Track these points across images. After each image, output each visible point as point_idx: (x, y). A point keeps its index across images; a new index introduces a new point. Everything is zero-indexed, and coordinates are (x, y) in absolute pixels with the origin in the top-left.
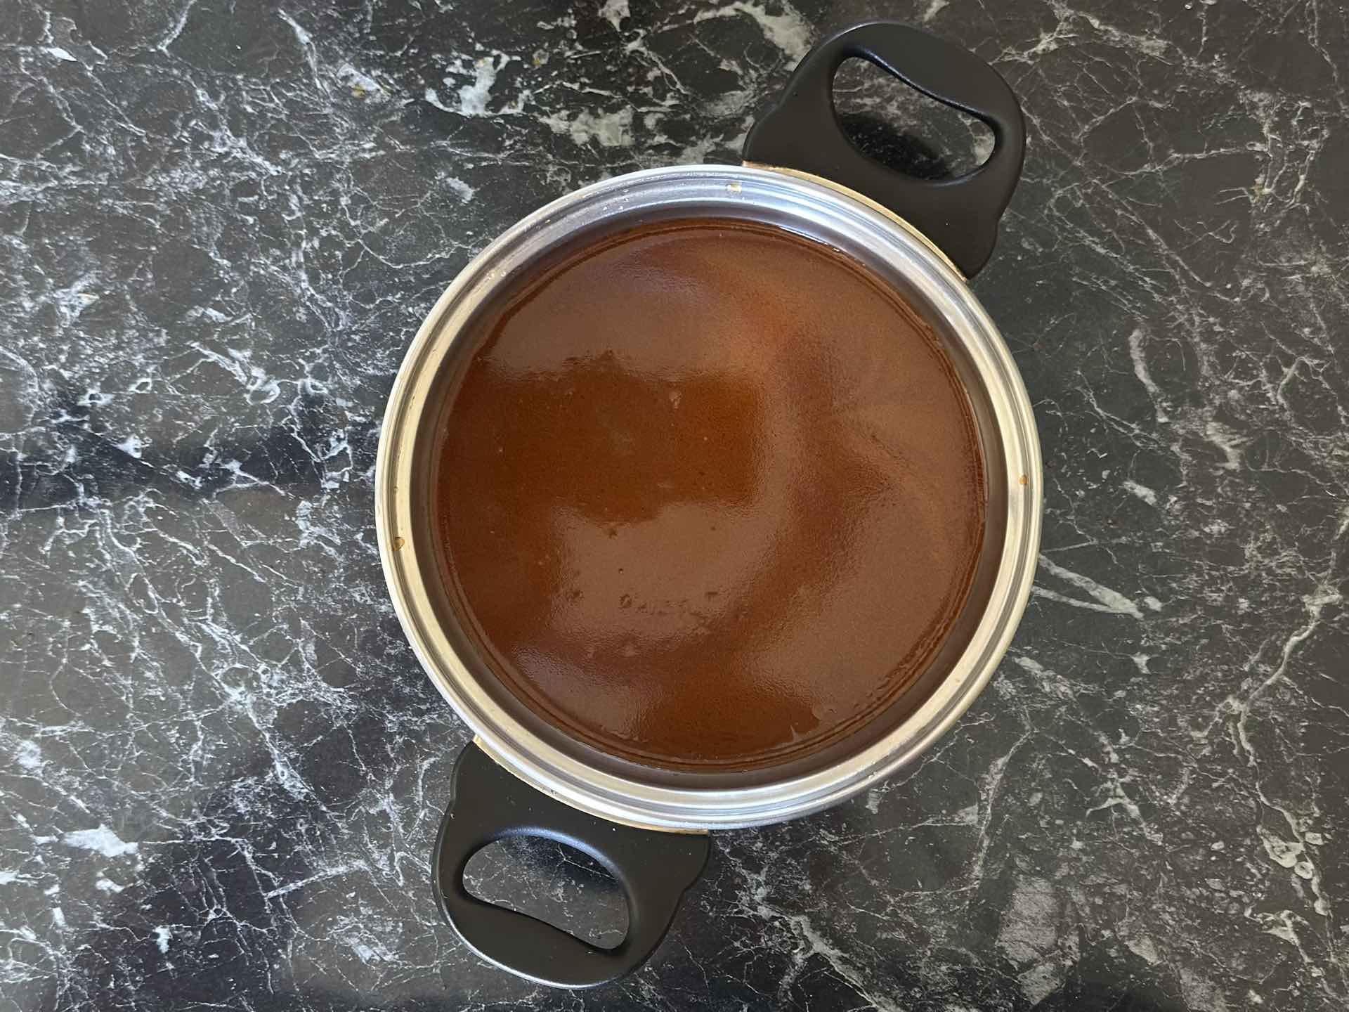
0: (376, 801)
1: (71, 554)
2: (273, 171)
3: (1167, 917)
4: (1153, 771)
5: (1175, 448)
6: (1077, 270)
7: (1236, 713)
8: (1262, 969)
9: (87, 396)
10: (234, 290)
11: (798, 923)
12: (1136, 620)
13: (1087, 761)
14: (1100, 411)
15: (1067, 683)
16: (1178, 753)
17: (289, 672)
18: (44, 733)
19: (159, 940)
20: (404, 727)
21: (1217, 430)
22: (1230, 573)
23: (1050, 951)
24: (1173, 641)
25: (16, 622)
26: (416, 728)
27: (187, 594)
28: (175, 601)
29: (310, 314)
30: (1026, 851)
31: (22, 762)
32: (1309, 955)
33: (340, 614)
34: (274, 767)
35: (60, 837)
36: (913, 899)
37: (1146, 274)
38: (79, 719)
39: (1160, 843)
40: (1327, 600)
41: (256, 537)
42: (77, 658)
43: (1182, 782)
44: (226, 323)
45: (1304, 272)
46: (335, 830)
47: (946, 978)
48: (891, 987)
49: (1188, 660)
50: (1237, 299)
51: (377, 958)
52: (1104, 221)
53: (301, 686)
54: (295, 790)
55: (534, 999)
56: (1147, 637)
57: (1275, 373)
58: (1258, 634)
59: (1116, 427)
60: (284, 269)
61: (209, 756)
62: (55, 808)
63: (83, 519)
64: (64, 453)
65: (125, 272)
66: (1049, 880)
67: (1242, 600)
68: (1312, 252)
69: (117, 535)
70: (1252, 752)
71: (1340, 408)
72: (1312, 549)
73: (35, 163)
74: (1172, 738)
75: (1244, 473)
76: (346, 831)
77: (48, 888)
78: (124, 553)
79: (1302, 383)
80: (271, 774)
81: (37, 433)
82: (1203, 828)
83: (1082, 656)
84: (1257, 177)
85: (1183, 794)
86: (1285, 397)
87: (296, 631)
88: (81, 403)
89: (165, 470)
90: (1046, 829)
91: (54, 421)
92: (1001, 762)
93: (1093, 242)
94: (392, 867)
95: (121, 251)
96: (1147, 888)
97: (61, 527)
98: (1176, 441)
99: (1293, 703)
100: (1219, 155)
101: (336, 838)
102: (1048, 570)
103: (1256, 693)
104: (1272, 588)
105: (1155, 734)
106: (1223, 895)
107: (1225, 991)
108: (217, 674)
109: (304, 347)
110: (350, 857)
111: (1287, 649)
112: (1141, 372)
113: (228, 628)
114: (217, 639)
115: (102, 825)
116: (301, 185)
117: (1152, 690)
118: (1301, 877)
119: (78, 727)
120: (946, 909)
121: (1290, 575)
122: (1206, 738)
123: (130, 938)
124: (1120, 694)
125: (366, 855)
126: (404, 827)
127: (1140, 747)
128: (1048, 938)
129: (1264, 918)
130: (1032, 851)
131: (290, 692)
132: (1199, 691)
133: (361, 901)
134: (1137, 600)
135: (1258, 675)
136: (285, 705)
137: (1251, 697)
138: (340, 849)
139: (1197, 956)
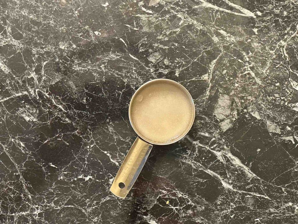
0: (30, 74)
3: (263, 105)
4: (259, 63)
7: (283, 45)
8: (290, 120)
12: (254, 18)
13: (239, 60)
15: (234, 37)
16: (266, 57)
17: (3, 36)
20: (38, 52)
22: (281, 4)
23: (229, 116)
24: (265, 24)
26: (41, 52)
30: (222, 87)
33: (18, 18)
39: (261, 84)
43: (267, 66)
46: (18, 83)
49: (269, 30)
51: (31, 120)
53: (7, 40)
54: (6, 71)
55: (78, 132)
56: (257, 23)
58: (289, 22)
66: (228, 96)
67: (285, 12)
74: (264, 53)
76: (21, 83)
82: (273, 79)
83: (238, 29)
85: (267, 69)
87: (5, 24)
90: (228, 80)
92: (215, 61)
94: (35, 93)
96: (257, 97)
101: (18, 85)
102: (228, 4)
103: (289, 39)
104: (293, 8)
105: (260, 53)
106: (279, 99)
107: (279, 126)
110: (22, 90)
117: (258, 39)
120: (199, 104)
122: (274, 53)
124: (249, 40)
125: (27, 90)
126: (38, 82)
127: (255, 56)
128: (228, 112)
129: (291, 105)
130: (224, 87)
131: (4, 42)
132: (272, 39)
133: (26, 104)
134: (254, 13)
135: (290, 34)
136: (2, 45)
137: (287, 40)
138: (20, 88)
139: (271, 117)
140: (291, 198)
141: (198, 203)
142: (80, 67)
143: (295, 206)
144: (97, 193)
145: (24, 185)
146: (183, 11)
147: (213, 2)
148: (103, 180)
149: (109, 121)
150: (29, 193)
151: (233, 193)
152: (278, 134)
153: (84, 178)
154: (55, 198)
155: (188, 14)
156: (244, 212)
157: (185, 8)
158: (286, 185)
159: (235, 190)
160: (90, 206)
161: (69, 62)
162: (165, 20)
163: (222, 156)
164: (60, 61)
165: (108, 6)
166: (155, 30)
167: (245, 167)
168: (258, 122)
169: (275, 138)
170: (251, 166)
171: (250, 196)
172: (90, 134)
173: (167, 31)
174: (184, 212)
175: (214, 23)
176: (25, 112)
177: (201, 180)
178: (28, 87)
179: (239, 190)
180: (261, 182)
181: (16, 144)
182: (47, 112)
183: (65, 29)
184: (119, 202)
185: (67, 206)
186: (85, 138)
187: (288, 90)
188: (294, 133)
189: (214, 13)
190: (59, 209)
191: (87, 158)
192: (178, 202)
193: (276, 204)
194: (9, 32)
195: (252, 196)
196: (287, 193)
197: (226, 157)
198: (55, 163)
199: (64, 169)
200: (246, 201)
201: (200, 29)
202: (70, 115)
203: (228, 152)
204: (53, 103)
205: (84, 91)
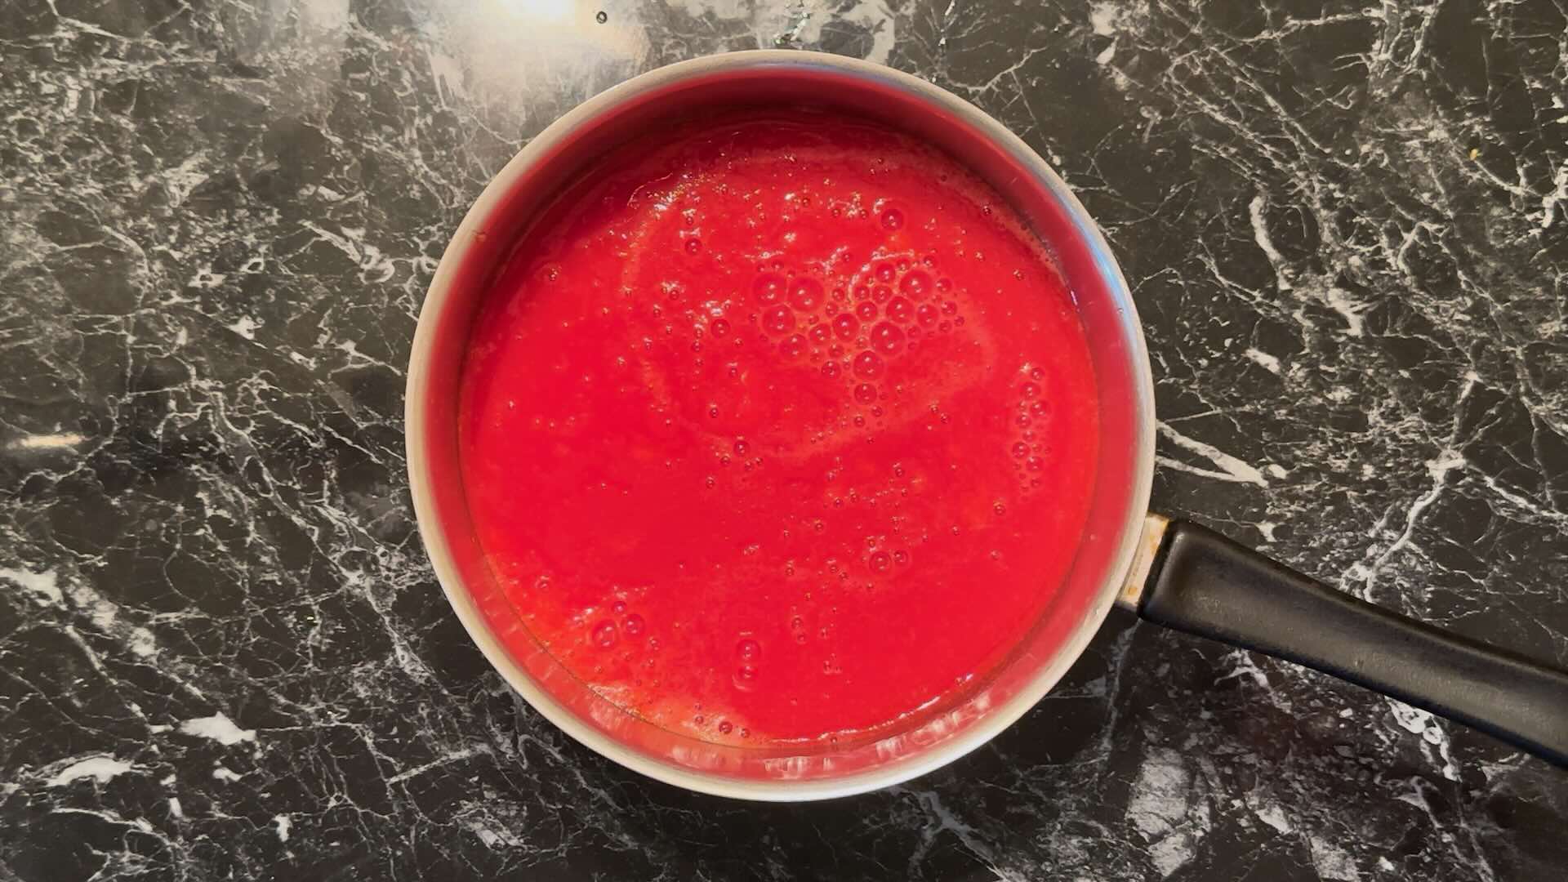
1: (183, 437)
2: (385, 46)
3: (1297, 785)
5: (1298, 315)
6: (1197, 138)
9: (198, 277)
10: (346, 168)
11: (928, 799)
12: (1261, 488)
14: (1221, 279)
17: (408, 554)
18: (157, 620)
19: (279, 829)
21: (1339, 297)
22: (1354, 439)
23: (1180, 822)
25: (128, 507)
27: (303, 477)
28: (290, 484)
29: (424, 191)
30: (1154, 722)
31: (135, 650)
32: (1440, 821)
34: (394, 651)
35: (176, 726)
36: (1043, 773)
37: (1265, 141)
38: (194, 605)
39: (1288, 711)
40: (1451, 464)
41: (372, 419)
42: (193, 543)
44: (339, 201)
45: (1421, 137)
46: (458, 714)
47: (1077, 852)
48: (1021, 862)
49: (1314, 527)
50: (1357, 166)
52: (1222, 89)
53: (420, 568)
54: (416, 674)
56: (1273, 505)
57: (1395, 237)
59: (1237, 295)
60: (397, 146)
61: (328, 641)
62: (170, 697)
63: (195, 401)
64: (174, 335)
65: (234, 151)
66: (1178, 751)
67: (1365, 466)
68: (1430, 117)
69: (231, 419)
71: (1460, 273)
72: (1436, 414)
73: (143, 41)
75: (1368, 341)
76: (468, 715)
77: (164, 778)
78: (237, 438)
79: (1422, 248)
80: (391, 658)
81: (148, 316)
82: (1332, 696)
84: (1374, 42)
86: (1406, 262)
88: (192, 284)
89: (278, 352)
90: (1175, 699)
91: (164, 303)
92: (1128, 633)
93: (1213, 110)
95: (229, 129)
97: (172, 411)
98: (1299, 308)
99: (1419, 568)
100: (1337, 22)
106: (1352, 762)
107: (1355, 858)
108: (335, 558)
109: (418, 225)
111: (1412, 515)
112: (1262, 240)
113: (345, 510)
114: (334, 522)
115: (219, 714)
116: (414, 62)
118: (1428, 743)
119: (193, 614)
120: (1076, 781)
123: (248, 826)
125: (489, 739)
128: (1178, 809)
129: (1392, 785)
130: (1161, 722)
131: (409, 574)
133: (484, 786)
134: (1261, 469)
136: (404, 587)
137: (1377, 563)
138: (463, 733)
149: (772, 839)
168: (1280, 844)
176: (482, 814)
178: (493, 729)
204: (577, 782)
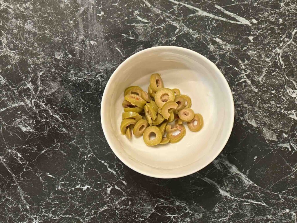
0: (26, 85)
4: (255, 71)
7: (279, 53)
8: (287, 127)
13: (236, 68)
15: (229, 45)
16: (262, 65)
20: (34, 63)
24: (261, 32)
26: (37, 63)
33: (13, 29)
43: (263, 74)
51: (28, 131)
55: (75, 142)
70: (283, 64)
74: (260, 61)
83: (234, 38)
85: (263, 77)
94: (31, 103)
96: (253, 105)
101: (14, 96)
102: (224, 12)
103: (284, 47)
104: (289, 16)
105: (255, 60)
110: (19, 101)
117: (254, 47)
121: (294, 12)
122: (270, 60)
124: (245, 48)
126: (35, 92)
127: (251, 64)
132: (268, 47)
135: (285, 41)
139: (268, 124)
140: (288, 205)
141: (196, 211)
142: (76, 77)
143: (292, 212)
144: (95, 203)
145: (22, 196)
146: (178, 19)
147: (208, 11)
148: (100, 190)
150: (27, 203)
151: (230, 201)
152: (274, 141)
153: (82, 187)
154: (53, 208)
155: (183, 23)
156: (241, 219)
157: (181, 17)
158: (283, 192)
159: (232, 198)
160: (88, 215)
161: (65, 72)
162: (160, 29)
163: (219, 164)
164: (56, 71)
165: (103, 15)
166: (151, 39)
167: (242, 174)
169: (272, 145)
170: (248, 173)
171: (247, 204)
172: (87, 144)
173: (162, 40)
174: (181, 220)
175: (209, 31)
177: (199, 188)
179: (236, 197)
180: (258, 189)
181: (13, 154)
182: (44, 122)
183: (60, 39)
184: (117, 211)
185: (65, 216)
186: (82, 147)
187: (284, 97)
188: (290, 140)
189: (209, 22)
190: (57, 219)
191: (85, 168)
192: (176, 210)
193: (273, 211)
194: (4, 43)
195: (249, 204)
196: (284, 200)
197: (223, 165)
198: (52, 174)
199: (62, 179)
200: (244, 209)
201: (196, 37)
202: (67, 125)
203: (225, 159)
205: (80, 101)
